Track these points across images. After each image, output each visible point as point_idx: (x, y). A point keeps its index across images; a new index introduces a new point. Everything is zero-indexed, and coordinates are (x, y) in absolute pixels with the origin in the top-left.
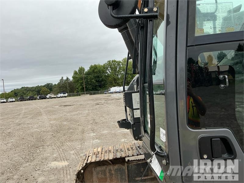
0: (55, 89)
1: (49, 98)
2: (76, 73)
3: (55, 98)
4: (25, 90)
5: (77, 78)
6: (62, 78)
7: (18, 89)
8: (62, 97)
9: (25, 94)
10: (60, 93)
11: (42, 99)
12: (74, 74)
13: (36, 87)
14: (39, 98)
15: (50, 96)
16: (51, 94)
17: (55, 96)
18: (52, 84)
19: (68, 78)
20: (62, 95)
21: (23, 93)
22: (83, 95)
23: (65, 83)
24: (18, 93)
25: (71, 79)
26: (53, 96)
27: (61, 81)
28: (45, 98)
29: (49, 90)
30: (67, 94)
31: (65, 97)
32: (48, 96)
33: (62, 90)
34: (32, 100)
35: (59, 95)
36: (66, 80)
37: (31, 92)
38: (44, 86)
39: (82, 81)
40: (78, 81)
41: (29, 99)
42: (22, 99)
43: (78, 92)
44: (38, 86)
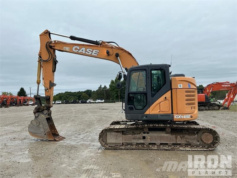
0: (93, 95)
1: (89, 103)
2: (112, 82)
3: (93, 103)
4: (69, 94)
5: (113, 86)
6: (101, 86)
7: (62, 93)
8: (99, 103)
9: (68, 98)
10: (98, 100)
11: (83, 103)
12: (111, 83)
13: (78, 92)
14: (80, 102)
15: (90, 101)
16: (91, 100)
17: (94, 102)
18: (91, 90)
19: (105, 86)
20: (99, 101)
21: (66, 97)
22: (118, 102)
23: (103, 91)
24: (62, 96)
25: (108, 87)
26: (92, 101)
27: (99, 89)
28: (86, 103)
29: (88, 96)
30: (104, 100)
31: (102, 103)
32: (88, 101)
33: (100, 97)
34: (75, 103)
35: (97, 101)
36: (104, 88)
37: (73, 96)
38: (85, 92)
39: (117, 90)
40: (114, 90)
41: (73, 103)
42: (67, 103)
43: (113, 99)
44: (80, 91)
